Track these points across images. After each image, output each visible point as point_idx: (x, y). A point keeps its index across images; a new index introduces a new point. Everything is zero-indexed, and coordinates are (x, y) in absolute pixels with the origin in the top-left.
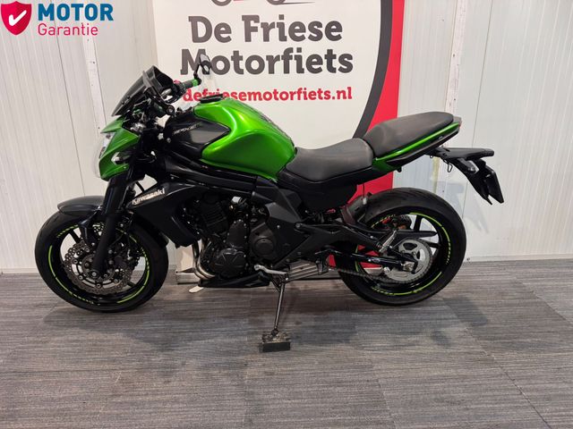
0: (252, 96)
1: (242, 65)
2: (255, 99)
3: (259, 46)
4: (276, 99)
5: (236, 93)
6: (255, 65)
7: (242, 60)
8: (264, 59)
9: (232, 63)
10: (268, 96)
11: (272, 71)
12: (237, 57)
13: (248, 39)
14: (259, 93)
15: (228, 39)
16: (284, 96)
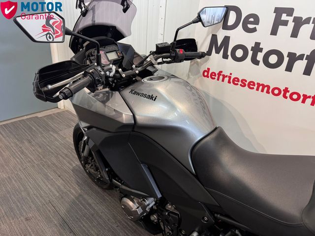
0: (261, 87)
1: (260, 57)
2: (262, 91)
3: (284, 42)
4: (285, 97)
5: (246, 81)
6: (273, 59)
7: (261, 52)
8: (285, 55)
9: (250, 53)
10: (276, 92)
11: (289, 68)
12: (257, 48)
13: (274, 32)
14: (268, 87)
15: (254, 30)
16: (295, 97)
